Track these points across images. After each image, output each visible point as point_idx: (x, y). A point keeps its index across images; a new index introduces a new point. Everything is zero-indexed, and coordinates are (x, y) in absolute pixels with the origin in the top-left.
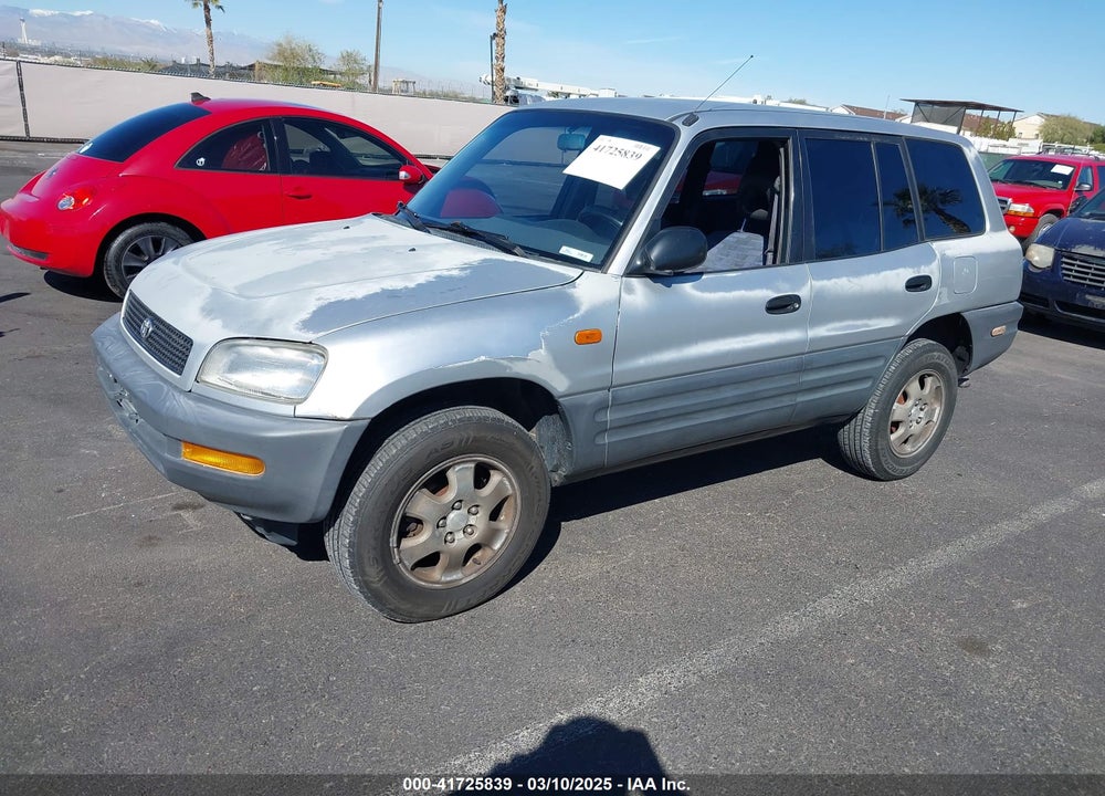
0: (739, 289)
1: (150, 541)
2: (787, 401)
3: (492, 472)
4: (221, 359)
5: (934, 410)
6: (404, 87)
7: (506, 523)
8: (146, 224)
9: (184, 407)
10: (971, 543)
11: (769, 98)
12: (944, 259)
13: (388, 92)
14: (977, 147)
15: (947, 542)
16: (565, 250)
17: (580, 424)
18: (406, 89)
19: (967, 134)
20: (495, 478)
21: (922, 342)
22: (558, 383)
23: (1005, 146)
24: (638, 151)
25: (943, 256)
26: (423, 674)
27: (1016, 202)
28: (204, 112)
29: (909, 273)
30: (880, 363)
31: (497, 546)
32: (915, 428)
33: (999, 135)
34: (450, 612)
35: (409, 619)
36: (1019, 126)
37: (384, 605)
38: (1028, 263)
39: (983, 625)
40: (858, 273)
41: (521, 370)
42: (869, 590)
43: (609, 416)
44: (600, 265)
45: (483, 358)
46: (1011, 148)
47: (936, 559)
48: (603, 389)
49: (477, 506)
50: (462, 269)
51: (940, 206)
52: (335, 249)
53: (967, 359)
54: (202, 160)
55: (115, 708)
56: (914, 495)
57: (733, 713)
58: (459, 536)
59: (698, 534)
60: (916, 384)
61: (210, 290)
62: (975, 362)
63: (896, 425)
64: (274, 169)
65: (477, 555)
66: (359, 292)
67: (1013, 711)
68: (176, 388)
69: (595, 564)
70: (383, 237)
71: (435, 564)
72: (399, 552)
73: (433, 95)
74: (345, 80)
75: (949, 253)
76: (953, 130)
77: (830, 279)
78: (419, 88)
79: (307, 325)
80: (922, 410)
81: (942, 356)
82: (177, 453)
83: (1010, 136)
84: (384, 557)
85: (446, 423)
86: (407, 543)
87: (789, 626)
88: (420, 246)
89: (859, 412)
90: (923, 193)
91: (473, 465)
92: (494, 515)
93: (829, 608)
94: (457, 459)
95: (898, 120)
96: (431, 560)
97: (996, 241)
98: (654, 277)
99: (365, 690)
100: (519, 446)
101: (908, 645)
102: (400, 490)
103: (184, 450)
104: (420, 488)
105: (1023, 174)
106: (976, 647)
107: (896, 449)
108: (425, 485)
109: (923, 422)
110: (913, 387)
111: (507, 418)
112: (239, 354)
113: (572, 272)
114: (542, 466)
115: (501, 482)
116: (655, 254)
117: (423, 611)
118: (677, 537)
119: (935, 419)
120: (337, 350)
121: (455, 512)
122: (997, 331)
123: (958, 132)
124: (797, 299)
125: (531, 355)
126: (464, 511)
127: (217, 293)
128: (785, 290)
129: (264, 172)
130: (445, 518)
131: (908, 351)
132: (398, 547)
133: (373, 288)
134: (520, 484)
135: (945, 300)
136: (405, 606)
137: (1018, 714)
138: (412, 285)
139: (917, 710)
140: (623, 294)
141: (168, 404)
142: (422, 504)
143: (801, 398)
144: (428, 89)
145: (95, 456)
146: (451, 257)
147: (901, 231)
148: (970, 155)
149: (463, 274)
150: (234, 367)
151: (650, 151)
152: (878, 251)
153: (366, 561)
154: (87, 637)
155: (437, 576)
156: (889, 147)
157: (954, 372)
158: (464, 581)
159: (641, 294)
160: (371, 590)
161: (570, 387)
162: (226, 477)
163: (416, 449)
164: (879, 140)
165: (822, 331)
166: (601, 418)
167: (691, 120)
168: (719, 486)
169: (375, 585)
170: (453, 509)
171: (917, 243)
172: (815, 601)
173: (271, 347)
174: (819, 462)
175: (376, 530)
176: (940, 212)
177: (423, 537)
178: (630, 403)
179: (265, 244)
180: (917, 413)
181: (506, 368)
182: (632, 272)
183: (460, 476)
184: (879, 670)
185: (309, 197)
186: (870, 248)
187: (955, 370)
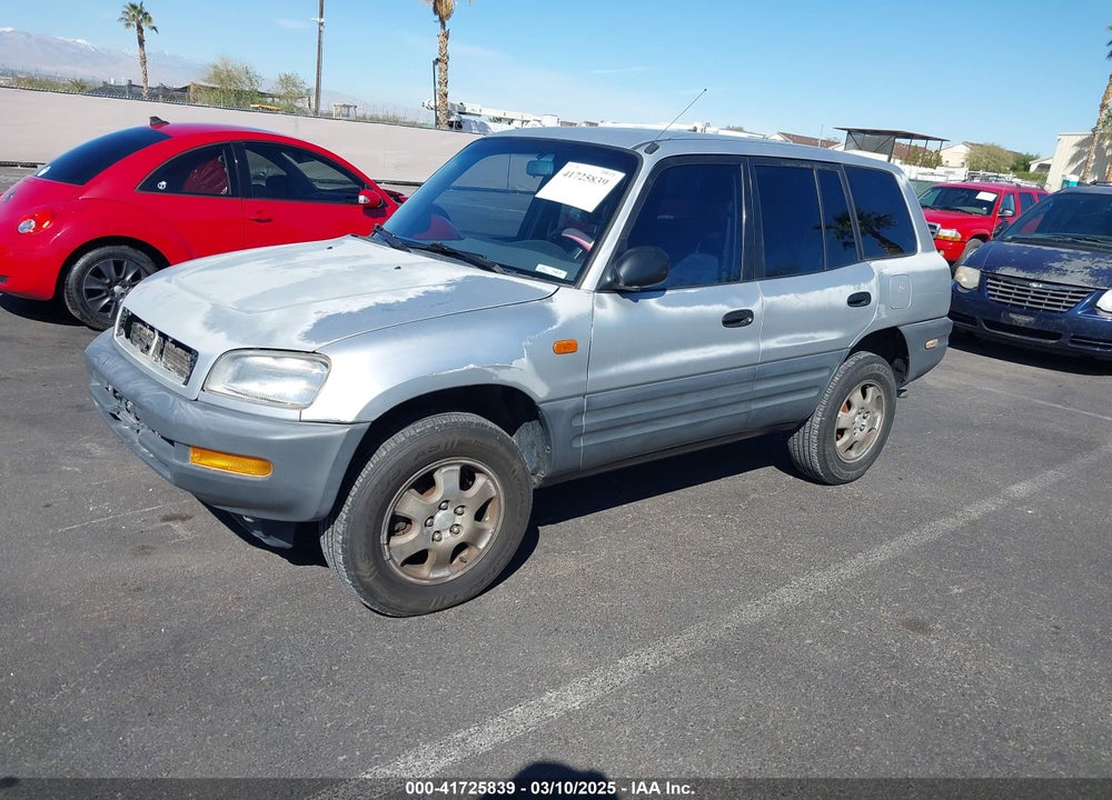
0: (699, 304)
1: (144, 550)
2: (742, 408)
3: (477, 475)
4: (228, 370)
5: (875, 418)
6: (345, 111)
7: (491, 524)
8: (107, 248)
9: (192, 414)
10: (912, 538)
11: (708, 125)
12: (882, 277)
13: (329, 116)
14: (908, 174)
15: (891, 538)
16: (540, 268)
17: (559, 429)
18: (347, 113)
19: (897, 162)
20: (480, 480)
21: (863, 354)
22: (538, 390)
23: (932, 174)
24: (605, 177)
25: (881, 274)
26: (419, 661)
27: (944, 226)
28: (165, 136)
29: (850, 290)
30: (826, 373)
31: (482, 545)
32: (859, 435)
33: (927, 164)
34: (438, 607)
35: (399, 614)
36: (945, 155)
37: (375, 598)
38: (957, 284)
39: (925, 609)
40: (804, 290)
41: (506, 377)
42: (823, 580)
43: (584, 421)
44: (574, 281)
45: (472, 366)
46: (939, 176)
47: (882, 553)
48: (578, 396)
49: (463, 507)
50: (448, 285)
51: (876, 230)
52: (323, 268)
53: (904, 370)
54: (164, 183)
55: (132, 699)
56: (860, 497)
57: (705, 688)
58: (446, 534)
59: (664, 534)
60: (859, 393)
61: (210, 306)
62: (912, 373)
63: (841, 432)
64: (235, 193)
65: (464, 554)
66: (355, 305)
67: (952, 680)
68: (181, 397)
69: (571, 563)
70: (367, 257)
71: (423, 562)
72: (389, 549)
73: (375, 120)
74: (284, 103)
75: (886, 271)
76: (884, 158)
77: (779, 295)
78: (360, 112)
79: (308, 336)
80: (864, 418)
81: (881, 367)
82: (186, 458)
83: (937, 165)
84: (376, 553)
85: (433, 427)
86: (397, 541)
87: (751, 613)
88: (406, 265)
89: (807, 420)
90: (860, 217)
91: (458, 468)
92: (479, 516)
93: (787, 596)
94: (442, 461)
95: (830, 148)
96: (419, 558)
97: (927, 260)
98: (622, 293)
99: (367, 678)
100: (502, 449)
101: (858, 627)
102: (390, 491)
103: (192, 454)
104: (409, 488)
105: (950, 200)
106: (919, 626)
107: (842, 454)
108: (414, 486)
109: (866, 430)
110: (856, 397)
111: (490, 424)
112: (244, 365)
113: (549, 288)
114: (524, 469)
115: (486, 483)
116: (623, 271)
117: (411, 605)
118: (645, 538)
119: (877, 427)
120: (340, 359)
121: (442, 512)
122: (930, 344)
123: (889, 160)
124: (750, 314)
125: (514, 364)
126: (450, 511)
127: (216, 308)
128: (739, 306)
129: (227, 195)
130: (432, 517)
131: (851, 362)
132: (388, 543)
133: (367, 302)
134: (503, 484)
135: (884, 316)
136: (395, 601)
137: (957, 682)
138: (403, 299)
139: (868, 681)
140: (596, 308)
141: (176, 412)
142: (411, 504)
143: (755, 406)
144: (369, 114)
145: (77, 472)
146: (434, 274)
147: (842, 253)
148: (902, 181)
149: (448, 289)
150: (240, 376)
151: (616, 177)
152: (822, 269)
153: (358, 556)
154: (95, 637)
155: (426, 573)
156: (831, 173)
157: (892, 382)
158: (450, 578)
159: (611, 308)
160: (362, 584)
161: (549, 394)
162: (233, 479)
163: (405, 452)
164: (820, 167)
165: (772, 344)
166: (576, 423)
167: (652, 148)
168: (681, 492)
169: (365, 580)
170: (440, 508)
171: (855, 262)
172: (773, 591)
173: (275, 358)
174: (772, 468)
175: (367, 528)
176: (876, 235)
177: (412, 536)
178: (604, 409)
179: (253, 263)
180: (860, 421)
181: (493, 375)
182: (603, 288)
183: (447, 478)
184: (834, 648)
185: (269, 220)
186: (813, 267)
187: (893, 381)
